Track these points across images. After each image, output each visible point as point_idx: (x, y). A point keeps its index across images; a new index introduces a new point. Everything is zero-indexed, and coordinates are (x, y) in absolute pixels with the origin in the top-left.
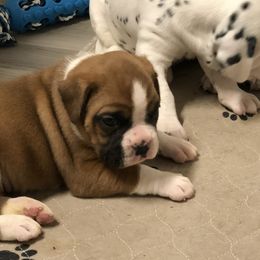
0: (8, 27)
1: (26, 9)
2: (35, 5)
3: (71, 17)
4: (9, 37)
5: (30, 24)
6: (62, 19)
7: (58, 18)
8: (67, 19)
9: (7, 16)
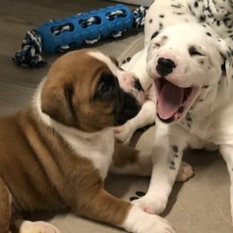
0: (40, 49)
1: (57, 34)
2: (65, 30)
3: (96, 41)
4: (40, 59)
5: (59, 46)
6: (87, 42)
7: (84, 41)
8: (93, 42)
9: (40, 40)
